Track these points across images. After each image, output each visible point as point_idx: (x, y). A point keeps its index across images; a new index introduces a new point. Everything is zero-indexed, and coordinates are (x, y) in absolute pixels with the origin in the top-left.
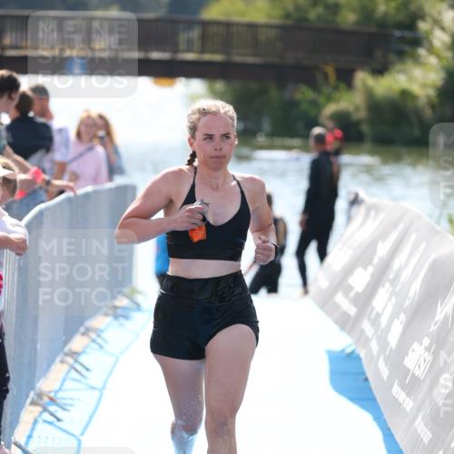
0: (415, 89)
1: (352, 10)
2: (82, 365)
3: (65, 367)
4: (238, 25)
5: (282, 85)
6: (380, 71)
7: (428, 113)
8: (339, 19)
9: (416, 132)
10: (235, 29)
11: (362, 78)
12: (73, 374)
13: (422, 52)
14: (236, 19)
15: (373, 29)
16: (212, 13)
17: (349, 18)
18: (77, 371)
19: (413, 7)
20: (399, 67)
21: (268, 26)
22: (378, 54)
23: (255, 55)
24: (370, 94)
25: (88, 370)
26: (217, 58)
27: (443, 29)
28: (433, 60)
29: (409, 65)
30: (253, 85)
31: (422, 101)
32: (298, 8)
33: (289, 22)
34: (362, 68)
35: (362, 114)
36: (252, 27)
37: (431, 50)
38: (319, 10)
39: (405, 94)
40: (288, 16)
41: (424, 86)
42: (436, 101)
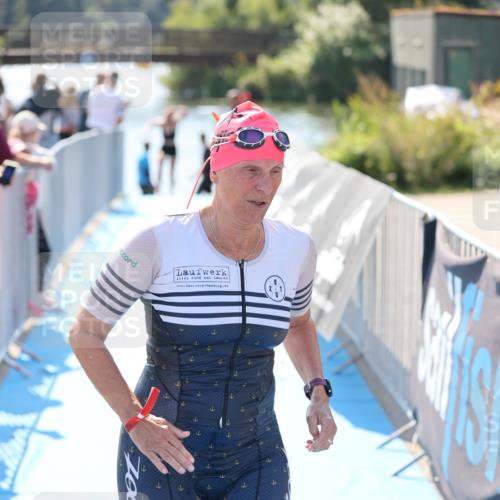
0: (295, 67)
1: (256, 19)
13: (299, 44)
15: (269, 31)
16: (171, 23)
22: (272, 45)
28: (306, 48)
36: (195, 33)
38: (236, 20)
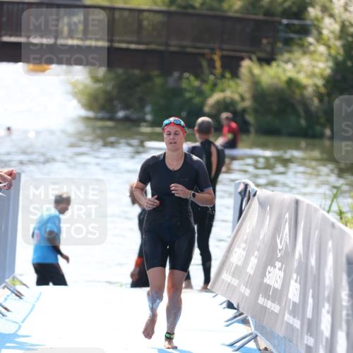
5: (166, 73)
6: (267, 60)
7: (316, 103)
8: (225, 6)
9: (303, 122)
11: (248, 65)
14: (119, 4)
15: (261, 17)
17: (235, 6)
20: (286, 56)
23: (138, 43)
24: (256, 83)
27: (332, 16)
29: (297, 53)
30: (137, 72)
31: (310, 91)
33: (173, 8)
34: (251, 59)
35: (248, 103)
37: (319, 38)
41: (313, 75)
42: (323, 90)
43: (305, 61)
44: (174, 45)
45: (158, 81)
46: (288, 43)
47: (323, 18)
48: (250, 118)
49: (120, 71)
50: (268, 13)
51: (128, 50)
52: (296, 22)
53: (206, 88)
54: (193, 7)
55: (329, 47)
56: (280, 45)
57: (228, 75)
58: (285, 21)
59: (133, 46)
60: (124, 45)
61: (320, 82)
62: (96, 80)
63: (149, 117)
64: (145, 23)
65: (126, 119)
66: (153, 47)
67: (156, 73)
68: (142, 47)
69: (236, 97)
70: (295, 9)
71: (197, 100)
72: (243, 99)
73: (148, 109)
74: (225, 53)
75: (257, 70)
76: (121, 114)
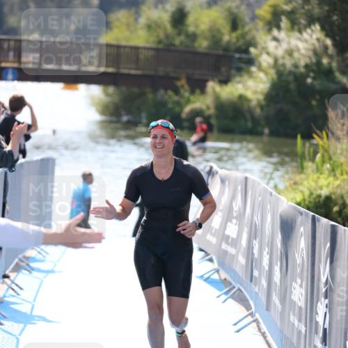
0: (249, 95)
1: (205, 38)
2: (17, 285)
3: (5, 287)
4: (125, 47)
5: (155, 90)
6: (225, 81)
7: (258, 111)
8: (197, 44)
9: (250, 125)
10: (122, 50)
11: (212, 86)
12: (11, 292)
13: (253, 69)
14: (123, 43)
15: (220, 52)
17: (203, 44)
18: (13, 289)
19: (248, 37)
20: (238, 79)
21: (145, 48)
22: (223, 69)
23: (137, 69)
24: (217, 98)
25: (21, 289)
26: (110, 70)
27: (268, 54)
28: (262, 75)
29: (245, 77)
30: (136, 90)
31: (254, 103)
32: (167, 36)
33: (161, 46)
34: (213, 80)
35: (212, 111)
37: (260, 68)
38: (182, 38)
39: (242, 97)
40: (160, 42)
41: (255, 92)
42: (263, 103)
43: (250, 83)
44: (161, 71)
45: (150, 96)
46: (239, 70)
47: (261, 54)
48: (213, 121)
49: (124, 89)
50: (226, 49)
51: (129, 75)
52: (244, 56)
53: (182, 101)
54: (174, 45)
55: (266, 74)
56: (233, 72)
57: (198, 91)
58: (237, 55)
59: (133, 72)
60: (126, 71)
61: (261, 97)
62: (107, 94)
63: (144, 121)
64: (141, 56)
65: (129, 122)
66: (146, 72)
67: (148, 90)
68: (138, 72)
69: (204, 107)
70: (244, 47)
71: (177, 109)
72: (208, 108)
73: (144, 115)
74: (197, 77)
75: (218, 88)
76: (125, 118)
